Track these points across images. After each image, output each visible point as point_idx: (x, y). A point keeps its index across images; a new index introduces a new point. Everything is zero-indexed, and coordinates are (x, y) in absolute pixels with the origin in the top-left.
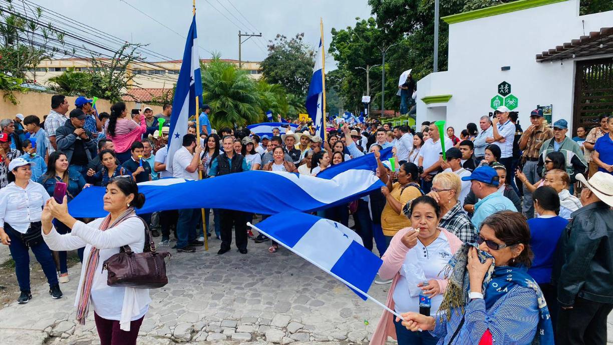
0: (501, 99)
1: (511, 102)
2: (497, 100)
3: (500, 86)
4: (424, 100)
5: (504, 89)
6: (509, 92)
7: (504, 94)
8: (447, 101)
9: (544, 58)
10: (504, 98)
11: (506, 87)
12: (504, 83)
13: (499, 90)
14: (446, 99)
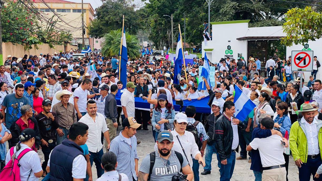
0: (228, 51)
1: (231, 52)
2: (227, 51)
3: (228, 47)
4: (204, 50)
5: (229, 48)
6: (230, 49)
7: (229, 49)
8: (212, 51)
9: (239, 39)
10: (229, 50)
11: (230, 47)
12: (229, 46)
13: (228, 48)
14: (211, 50)
